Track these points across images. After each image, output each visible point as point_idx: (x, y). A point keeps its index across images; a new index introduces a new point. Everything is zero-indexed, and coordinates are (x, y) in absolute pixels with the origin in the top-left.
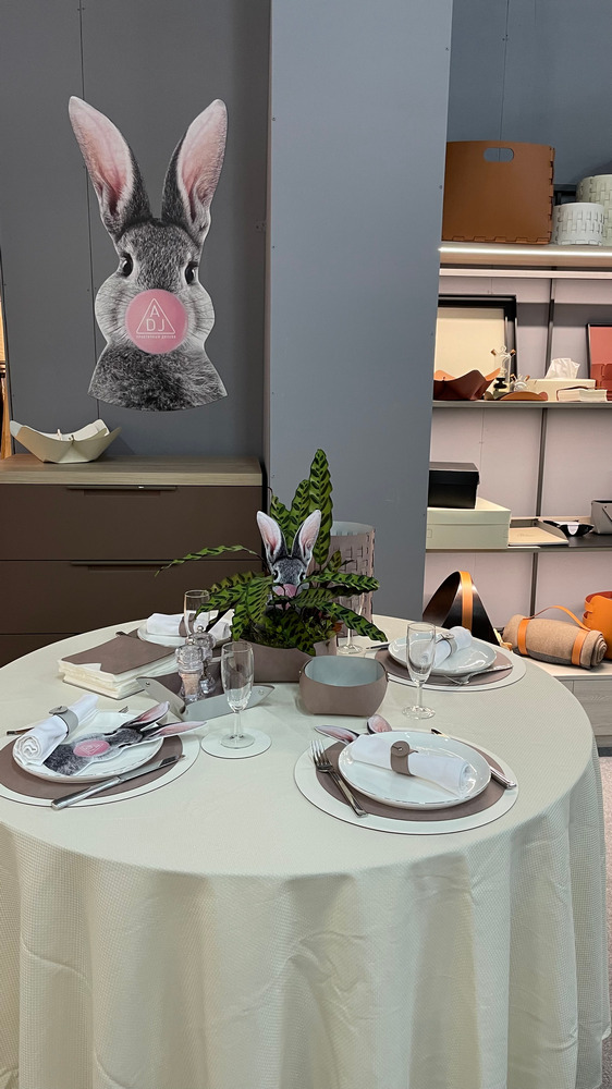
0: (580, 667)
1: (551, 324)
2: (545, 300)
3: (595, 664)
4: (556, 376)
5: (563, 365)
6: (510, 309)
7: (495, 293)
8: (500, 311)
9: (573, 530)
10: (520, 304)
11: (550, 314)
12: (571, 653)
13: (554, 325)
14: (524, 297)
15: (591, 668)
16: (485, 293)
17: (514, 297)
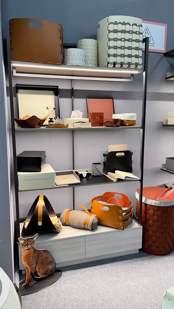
0: (88, 230)
1: (73, 97)
2: (70, 88)
3: (94, 228)
4: (75, 117)
5: (77, 113)
6: (56, 91)
7: (50, 85)
8: (52, 92)
9: (84, 176)
10: (60, 89)
11: (72, 94)
12: (84, 225)
13: (74, 98)
14: (62, 86)
15: (93, 230)
16: (46, 85)
17: (57, 87)
